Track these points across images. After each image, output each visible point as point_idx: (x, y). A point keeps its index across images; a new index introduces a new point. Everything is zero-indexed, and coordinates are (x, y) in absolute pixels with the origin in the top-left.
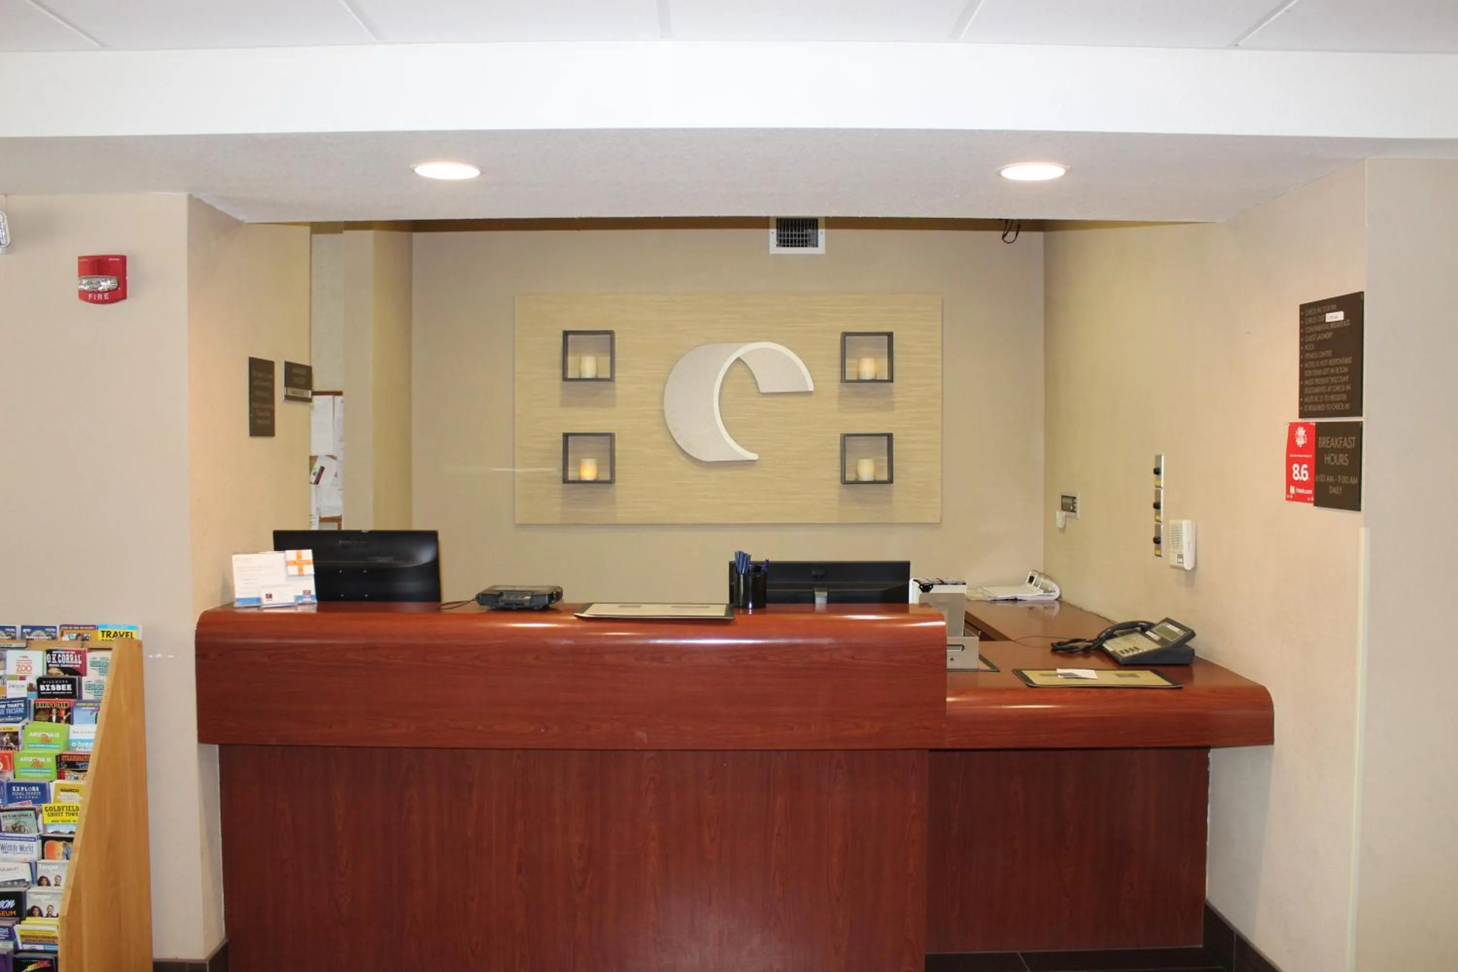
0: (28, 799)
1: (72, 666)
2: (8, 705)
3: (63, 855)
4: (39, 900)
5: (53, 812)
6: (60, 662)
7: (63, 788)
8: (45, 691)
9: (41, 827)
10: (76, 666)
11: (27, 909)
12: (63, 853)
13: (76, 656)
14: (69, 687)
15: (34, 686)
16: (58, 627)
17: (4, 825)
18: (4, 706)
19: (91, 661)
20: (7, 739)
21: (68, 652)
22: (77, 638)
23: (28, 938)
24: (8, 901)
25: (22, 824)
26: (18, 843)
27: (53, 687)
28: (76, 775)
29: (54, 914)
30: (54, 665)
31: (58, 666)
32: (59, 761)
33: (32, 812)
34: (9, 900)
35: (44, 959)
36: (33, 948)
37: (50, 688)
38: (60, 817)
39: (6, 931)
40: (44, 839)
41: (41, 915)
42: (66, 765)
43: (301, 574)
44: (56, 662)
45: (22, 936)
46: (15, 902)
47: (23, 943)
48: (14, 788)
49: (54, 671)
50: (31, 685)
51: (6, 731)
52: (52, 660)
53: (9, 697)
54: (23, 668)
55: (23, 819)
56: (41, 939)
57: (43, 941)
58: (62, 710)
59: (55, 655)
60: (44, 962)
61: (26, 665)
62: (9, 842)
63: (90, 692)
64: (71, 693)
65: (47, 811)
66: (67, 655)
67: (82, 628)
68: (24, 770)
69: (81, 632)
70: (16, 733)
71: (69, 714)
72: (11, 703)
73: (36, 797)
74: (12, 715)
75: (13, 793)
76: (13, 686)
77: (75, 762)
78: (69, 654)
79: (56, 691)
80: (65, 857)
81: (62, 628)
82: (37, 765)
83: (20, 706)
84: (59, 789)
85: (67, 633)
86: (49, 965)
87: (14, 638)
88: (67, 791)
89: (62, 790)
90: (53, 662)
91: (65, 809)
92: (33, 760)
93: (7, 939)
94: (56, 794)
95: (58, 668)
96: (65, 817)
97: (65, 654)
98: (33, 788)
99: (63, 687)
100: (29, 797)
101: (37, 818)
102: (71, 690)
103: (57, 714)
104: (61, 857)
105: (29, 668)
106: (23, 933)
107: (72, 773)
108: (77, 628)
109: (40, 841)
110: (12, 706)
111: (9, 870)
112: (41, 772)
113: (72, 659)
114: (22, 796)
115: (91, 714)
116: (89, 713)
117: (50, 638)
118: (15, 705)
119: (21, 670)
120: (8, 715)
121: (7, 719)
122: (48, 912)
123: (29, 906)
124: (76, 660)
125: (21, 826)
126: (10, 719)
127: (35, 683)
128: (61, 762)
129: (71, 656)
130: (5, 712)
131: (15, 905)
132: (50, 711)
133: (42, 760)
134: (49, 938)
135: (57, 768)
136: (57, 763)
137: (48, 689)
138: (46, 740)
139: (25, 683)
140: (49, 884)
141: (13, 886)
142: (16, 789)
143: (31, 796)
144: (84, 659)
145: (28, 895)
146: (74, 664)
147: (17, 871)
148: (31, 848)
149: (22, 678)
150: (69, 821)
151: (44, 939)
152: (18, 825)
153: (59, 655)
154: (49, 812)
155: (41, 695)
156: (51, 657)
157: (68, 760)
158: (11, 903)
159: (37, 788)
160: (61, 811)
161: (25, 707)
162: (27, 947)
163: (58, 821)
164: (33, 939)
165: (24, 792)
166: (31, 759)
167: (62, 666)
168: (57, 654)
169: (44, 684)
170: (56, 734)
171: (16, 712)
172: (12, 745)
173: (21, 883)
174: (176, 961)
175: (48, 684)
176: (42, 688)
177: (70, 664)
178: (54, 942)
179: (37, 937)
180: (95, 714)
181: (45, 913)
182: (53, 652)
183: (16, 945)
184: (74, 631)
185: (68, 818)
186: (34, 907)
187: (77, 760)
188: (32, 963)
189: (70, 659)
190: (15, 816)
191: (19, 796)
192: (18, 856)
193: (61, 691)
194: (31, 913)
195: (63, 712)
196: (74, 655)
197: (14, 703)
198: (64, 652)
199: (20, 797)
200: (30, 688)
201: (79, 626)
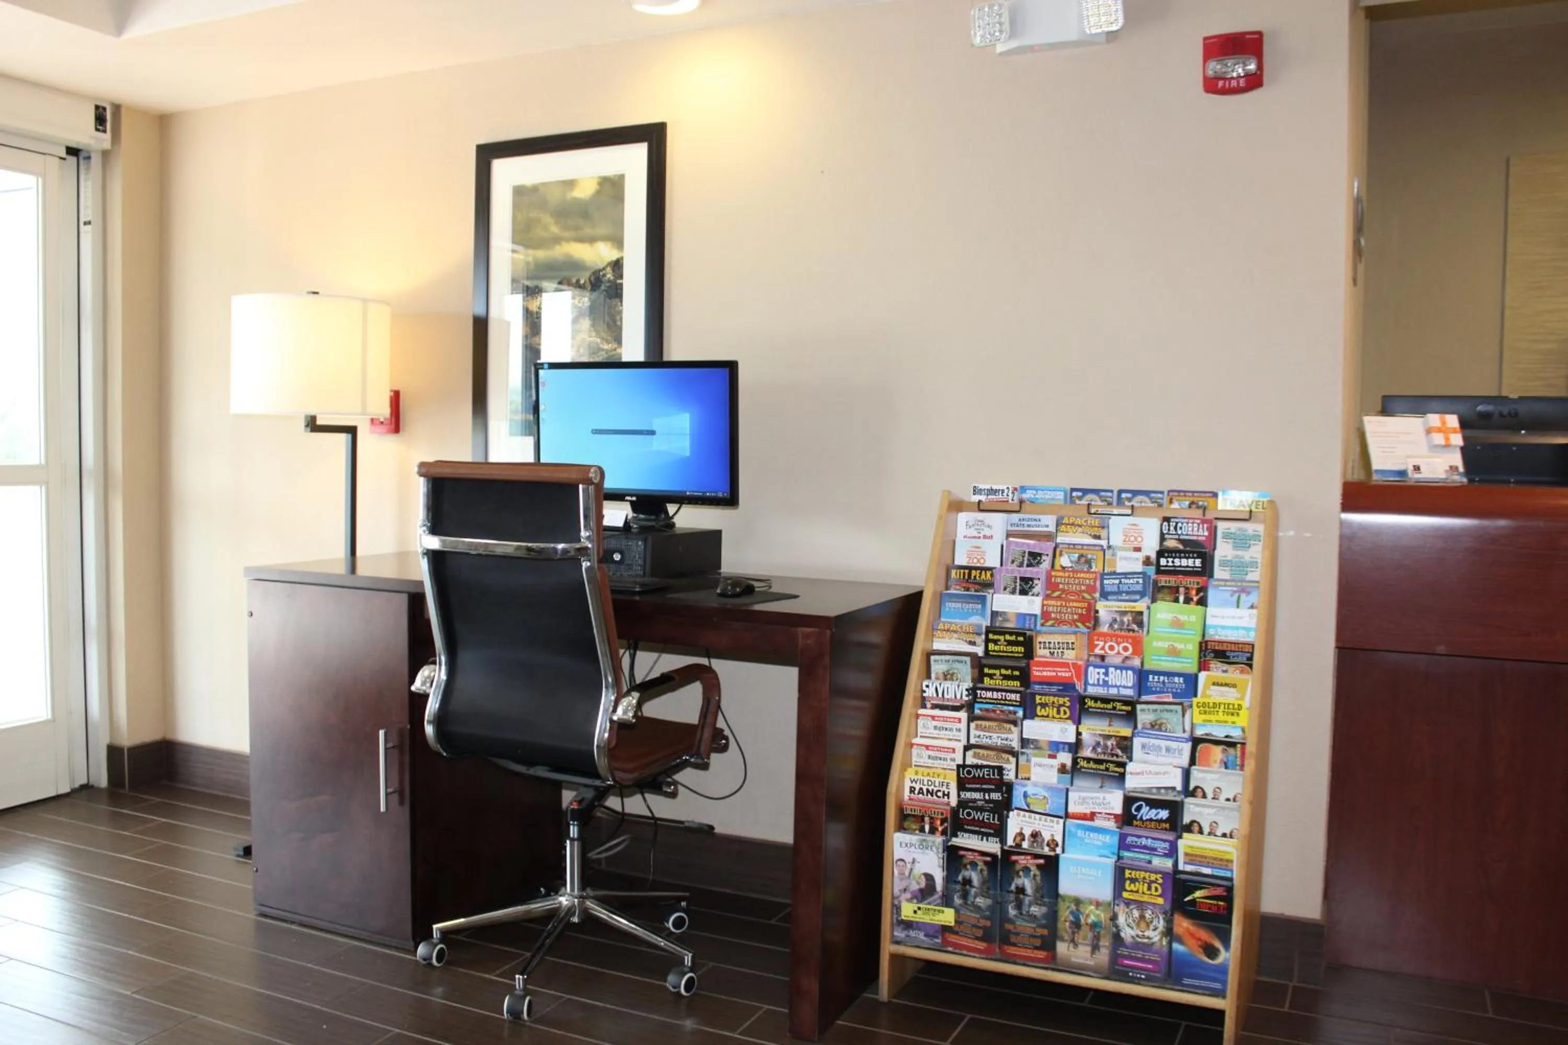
0: (1168, 692)
1: (1195, 538)
2: (1123, 580)
3: (1221, 763)
4: (1200, 813)
5: (1207, 709)
6: (1179, 532)
7: (1216, 681)
8: (1166, 566)
9: (1188, 728)
10: (1200, 538)
11: (1184, 823)
12: (1222, 761)
13: (1201, 526)
14: (1198, 562)
15: (1152, 560)
16: (1166, 493)
17: (1142, 720)
18: (1117, 581)
19: (1223, 533)
20: (1128, 620)
21: (1191, 521)
22: (1190, 507)
23: (1194, 858)
24: (1160, 810)
25: (1164, 721)
26: (1163, 744)
27: (1177, 562)
28: (1225, 667)
29: (1219, 833)
30: (1171, 536)
31: (1177, 537)
32: (1204, 648)
33: (1179, 708)
34: (1162, 809)
35: (1219, 886)
36: (1199, 870)
37: (1173, 562)
38: (1215, 716)
39: (1167, 845)
40: (1196, 742)
41: (1201, 832)
42: (1212, 655)
43: (1447, 446)
44: (1174, 532)
45: (1186, 854)
46: (1170, 813)
47: (1185, 863)
48: (1151, 677)
49: (1171, 544)
50: (1148, 558)
51: (1127, 609)
52: (1169, 530)
53: (1118, 571)
54: (1132, 539)
55: (1166, 715)
56: (1211, 861)
57: (1213, 864)
58: (1192, 588)
59: (1174, 524)
60: (1218, 888)
61: (1136, 535)
62: (1153, 741)
63: (1225, 570)
64: (1199, 569)
65: (1198, 707)
66: (1190, 525)
67: (1195, 494)
68: (1156, 658)
69: (1195, 499)
70: (1141, 613)
71: (1202, 594)
72: (1126, 578)
73: (1179, 691)
74: (1128, 593)
75: (1149, 684)
76: (1125, 559)
77: (1224, 652)
78: (1193, 523)
79: (1180, 566)
80: (1223, 765)
81: (1171, 494)
82: (1173, 652)
83: (1138, 583)
84: (1211, 682)
85: (1177, 500)
86: (1225, 894)
87: (1110, 504)
88: (1222, 685)
89: (1214, 684)
90: (1171, 532)
91: (1222, 706)
92: (1169, 646)
93: (1165, 855)
94: (1206, 687)
95: (1176, 539)
96: (1221, 717)
97: (1187, 523)
98: (1176, 679)
99: (1190, 562)
100: (1169, 690)
101: (1183, 715)
102: (1200, 565)
103: (1186, 594)
104: (1217, 765)
105: (1140, 539)
106: (1189, 851)
107: (1219, 665)
108: (1190, 494)
109: (1190, 744)
110: (1127, 581)
111: (1157, 773)
112: (1177, 662)
113: (1196, 529)
114: (1160, 688)
115: (1232, 595)
116: (1229, 594)
117: (1156, 505)
118: (1131, 581)
119: (1129, 540)
120: (1123, 592)
121: (1120, 598)
122: (1211, 829)
123: (1186, 820)
124: (1201, 530)
125: (1161, 724)
126: (1124, 597)
127: (1153, 556)
128: (1206, 649)
129: (1195, 525)
130: (1119, 587)
131: (1169, 817)
132: (1176, 590)
133: (1180, 646)
134: (1221, 860)
135: (1200, 658)
136: (1201, 650)
137: (1170, 564)
138: (1177, 624)
139: (1140, 556)
140: (1204, 796)
141: (1159, 793)
142: (1154, 678)
143: (1172, 688)
144: (1213, 531)
145: (1186, 806)
146: (1198, 536)
147: (1166, 776)
148: (1180, 751)
149: (1138, 549)
150: (1226, 722)
151: (1215, 862)
152: (1158, 722)
153: (1179, 525)
154: (1202, 709)
155: (1159, 571)
156: (1169, 526)
157: (1217, 648)
158: (1164, 814)
159: (1181, 679)
160: (1217, 709)
161: (1144, 584)
162: (1189, 868)
163: (1210, 721)
164: (1201, 859)
165: (1164, 682)
166: (1166, 645)
167: (1182, 537)
168: (1177, 523)
169: (1166, 558)
170: (1191, 617)
171: (1132, 589)
172: (1135, 627)
173: (1170, 791)
174: (1282, 917)
175: (1171, 557)
176: (1163, 562)
177: (1193, 535)
178: (1227, 866)
179: (1206, 857)
180: (1237, 595)
181: (1206, 830)
182: (1172, 520)
183: (1176, 864)
184: (1187, 498)
185: (1226, 718)
186: (1193, 822)
187: (1229, 649)
188: (1201, 888)
189: (1193, 530)
190: (1156, 711)
191: (1156, 687)
192: (1163, 758)
193: (1187, 567)
194: (1188, 829)
195: (1194, 592)
196: (1199, 524)
197: (1130, 578)
198: (1186, 520)
199: (1158, 689)
200: (1147, 562)
201: (1193, 492)
